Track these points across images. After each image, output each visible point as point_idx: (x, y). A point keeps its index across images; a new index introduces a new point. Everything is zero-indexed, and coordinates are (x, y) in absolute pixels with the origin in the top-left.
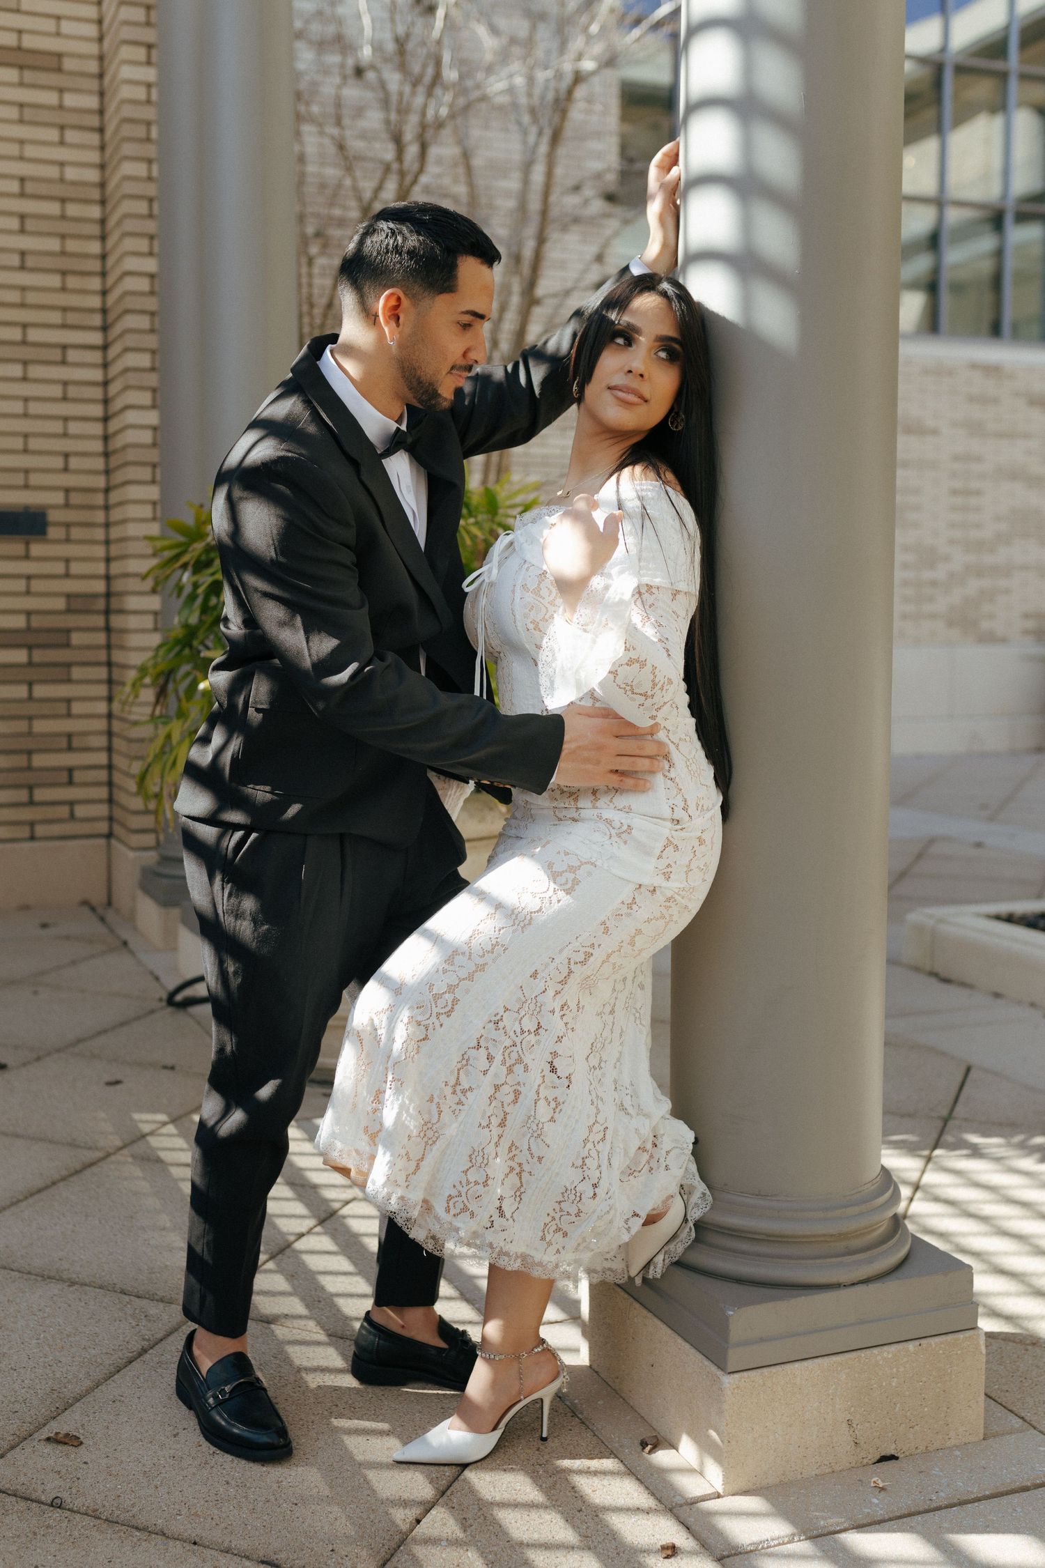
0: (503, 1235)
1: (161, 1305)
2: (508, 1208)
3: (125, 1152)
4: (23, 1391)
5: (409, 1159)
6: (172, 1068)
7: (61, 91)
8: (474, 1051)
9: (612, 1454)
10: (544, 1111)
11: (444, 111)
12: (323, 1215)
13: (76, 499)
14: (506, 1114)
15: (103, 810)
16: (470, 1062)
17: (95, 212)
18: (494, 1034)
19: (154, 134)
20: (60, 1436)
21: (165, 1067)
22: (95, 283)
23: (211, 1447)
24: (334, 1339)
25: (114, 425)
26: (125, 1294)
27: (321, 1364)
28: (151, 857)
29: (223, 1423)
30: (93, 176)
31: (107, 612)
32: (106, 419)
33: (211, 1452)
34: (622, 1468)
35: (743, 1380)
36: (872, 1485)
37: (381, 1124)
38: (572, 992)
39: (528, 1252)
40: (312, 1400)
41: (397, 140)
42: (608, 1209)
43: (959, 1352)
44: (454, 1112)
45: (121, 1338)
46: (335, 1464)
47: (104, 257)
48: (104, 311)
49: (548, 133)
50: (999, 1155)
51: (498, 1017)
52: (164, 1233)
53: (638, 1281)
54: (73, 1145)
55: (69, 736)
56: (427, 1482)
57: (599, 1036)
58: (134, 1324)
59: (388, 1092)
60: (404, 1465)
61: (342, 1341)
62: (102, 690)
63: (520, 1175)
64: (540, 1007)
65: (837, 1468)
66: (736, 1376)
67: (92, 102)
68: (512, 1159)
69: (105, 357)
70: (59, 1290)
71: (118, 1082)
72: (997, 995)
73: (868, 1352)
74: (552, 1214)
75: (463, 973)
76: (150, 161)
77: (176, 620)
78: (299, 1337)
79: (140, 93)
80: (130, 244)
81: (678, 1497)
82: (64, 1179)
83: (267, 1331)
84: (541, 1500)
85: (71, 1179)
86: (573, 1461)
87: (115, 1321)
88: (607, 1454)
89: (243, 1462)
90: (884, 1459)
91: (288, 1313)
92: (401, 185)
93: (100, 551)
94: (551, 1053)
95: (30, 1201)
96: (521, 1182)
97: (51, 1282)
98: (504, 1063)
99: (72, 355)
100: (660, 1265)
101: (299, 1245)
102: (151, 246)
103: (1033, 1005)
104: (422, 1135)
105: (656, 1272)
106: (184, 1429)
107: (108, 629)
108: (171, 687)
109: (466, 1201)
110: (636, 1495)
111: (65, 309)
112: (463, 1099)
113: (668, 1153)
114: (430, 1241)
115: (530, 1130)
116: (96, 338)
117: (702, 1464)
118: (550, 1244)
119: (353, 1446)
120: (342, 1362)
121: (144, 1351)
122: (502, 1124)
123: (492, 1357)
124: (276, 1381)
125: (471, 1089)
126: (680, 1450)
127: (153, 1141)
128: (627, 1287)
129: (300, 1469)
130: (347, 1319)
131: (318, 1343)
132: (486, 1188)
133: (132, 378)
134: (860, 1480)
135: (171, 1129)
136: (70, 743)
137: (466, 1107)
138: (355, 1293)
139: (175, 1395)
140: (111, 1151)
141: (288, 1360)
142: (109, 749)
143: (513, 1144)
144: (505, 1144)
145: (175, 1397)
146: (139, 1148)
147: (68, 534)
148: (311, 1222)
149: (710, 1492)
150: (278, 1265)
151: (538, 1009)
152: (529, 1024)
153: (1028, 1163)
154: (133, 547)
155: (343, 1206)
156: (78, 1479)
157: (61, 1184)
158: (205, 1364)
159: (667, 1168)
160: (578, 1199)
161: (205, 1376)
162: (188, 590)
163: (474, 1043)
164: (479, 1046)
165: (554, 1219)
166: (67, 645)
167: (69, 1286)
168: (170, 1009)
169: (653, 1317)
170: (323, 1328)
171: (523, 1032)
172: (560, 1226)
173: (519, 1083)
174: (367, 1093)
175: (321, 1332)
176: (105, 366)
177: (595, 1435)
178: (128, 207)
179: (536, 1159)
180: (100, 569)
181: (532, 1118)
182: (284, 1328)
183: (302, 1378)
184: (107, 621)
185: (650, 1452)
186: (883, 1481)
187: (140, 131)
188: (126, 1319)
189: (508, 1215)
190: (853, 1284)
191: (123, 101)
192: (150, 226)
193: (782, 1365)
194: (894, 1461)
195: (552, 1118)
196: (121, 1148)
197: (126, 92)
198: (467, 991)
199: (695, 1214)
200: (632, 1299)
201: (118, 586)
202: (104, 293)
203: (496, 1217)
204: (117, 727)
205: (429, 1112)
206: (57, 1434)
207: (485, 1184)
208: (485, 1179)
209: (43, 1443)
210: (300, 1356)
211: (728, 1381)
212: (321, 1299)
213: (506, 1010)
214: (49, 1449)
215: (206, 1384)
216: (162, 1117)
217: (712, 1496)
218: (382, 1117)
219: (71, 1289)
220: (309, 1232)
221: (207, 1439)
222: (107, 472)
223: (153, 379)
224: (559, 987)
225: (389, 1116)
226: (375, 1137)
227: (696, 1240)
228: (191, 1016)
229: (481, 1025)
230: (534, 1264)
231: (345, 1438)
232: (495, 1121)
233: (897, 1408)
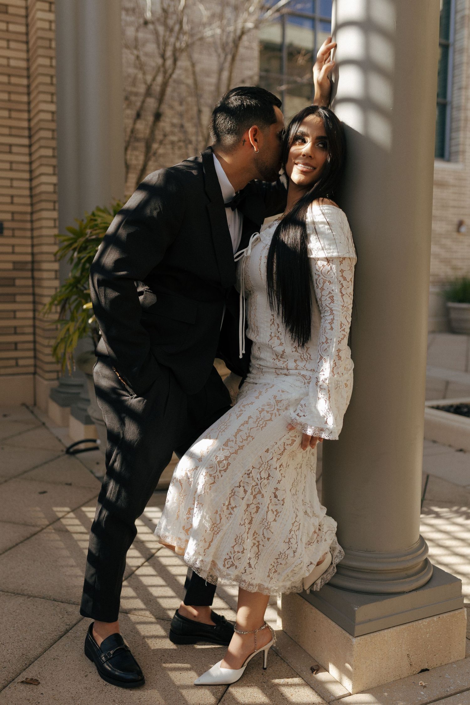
0: (250, 576)
1: (74, 606)
2: (253, 563)
3: (51, 527)
4: (8, 655)
5: (205, 542)
6: (70, 484)
7: (8, 23)
8: (238, 488)
9: (298, 675)
10: (271, 516)
11: (183, 45)
12: (148, 556)
13: (17, 217)
14: (252, 518)
15: (31, 362)
16: (235, 494)
17: (25, 82)
18: (247, 480)
19: (53, 45)
20: (28, 680)
21: (67, 484)
22: (25, 116)
23: (104, 681)
24: (159, 620)
25: (35, 183)
26: (56, 601)
27: (154, 634)
28: (56, 383)
29: (110, 669)
30: (23, 64)
31: (33, 270)
32: (31, 180)
33: (105, 684)
34: (304, 682)
35: (362, 640)
36: (420, 685)
37: (192, 525)
38: (284, 459)
39: (261, 583)
40: (152, 653)
41: (163, 56)
42: (300, 562)
43: (456, 619)
44: (227, 518)
45: (55, 625)
46: (166, 687)
47: (29, 103)
48: (29, 129)
49: (229, 57)
50: (447, 517)
51: (250, 472)
52: (72, 568)
53: (308, 592)
54: (25, 524)
55: (15, 328)
56: (212, 695)
57: (295, 479)
58: (61, 617)
59: (195, 510)
60: (200, 686)
61: (163, 621)
62: (31, 306)
63: (258, 546)
64: (270, 466)
65: (403, 677)
66: (359, 638)
67: (23, 29)
68: (255, 539)
69: (30, 151)
70: (23, 600)
71: (44, 492)
72: (434, 442)
73: (417, 622)
74: (273, 564)
75: (232, 450)
76: (51, 58)
77: (70, 275)
78: (142, 620)
79: (46, 25)
80: (42, 97)
81: (332, 697)
82: (22, 542)
83: (127, 618)
84: (267, 701)
85: (25, 542)
86: (280, 680)
87: (52, 615)
88: (295, 675)
89: (121, 689)
90: (423, 671)
91: (136, 608)
92: (164, 77)
93: (29, 242)
94: (275, 489)
95: (6, 554)
96: (259, 550)
97: (18, 597)
98: (252, 493)
99: (15, 149)
100: (319, 585)
101: (138, 572)
102: (52, 98)
103: (450, 446)
104: (212, 529)
105: (317, 588)
106: (90, 672)
107: (33, 278)
108: (67, 306)
109: (233, 561)
110: (311, 696)
111: (10, 127)
112: (232, 512)
113: (326, 533)
114: (210, 578)
115: (264, 526)
116: (26, 141)
117: (341, 679)
118: (272, 578)
119: (174, 677)
120: (164, 632)
121: (67, 631)
122: (250, 523)
123: (242, 633)
124: (133, 644)
125: (236, 507)
126: (330, 672)
127: (64, 521)
128: (303, 595)
129: (149, 691)
130: (165, 610)
131: (152, 623)
132: (243, 554)
133: (44, 161)
134: (414, 682)
135: (72, 515)
136: (15, 331)
137: (233, 516)
138: (167, 596)
139: (84, 654)
140: (44, 527)
141: (138, 633)
142: (34, 334)
143: (255, 532)
144: (252, 532)
145: (84, 655)
146: (57, 525)
147: (13, 233)
148: (142, 560)
149: (346, 693)
150: (129, 583)
151: (269, 467)
152: (264, 475)
153: (461, 520)
154: (45, 240)
155: (157, 551)
156: (39, 703)
157: (20, 545)
158: (100, 640)
159: (325, 540)
160: (286, 557)
161: (100, 646)
162: (75, 260)
163: (238, 485)
164: (240, 486)
165: (274, 566)
166: (14, 285)
167: (28, 598)
168: (67, 456)
169: (316, 609)
170: (153, 615)
171: (261, 478)
172: (276, 570)
173: (259, 503)
174: (184, 510)
175: (153, 617)
176: (30, 155)
177: (288, 665)
178: (41, 79)
179: (266, 539)
180: (29, 250)
181: (265, 520)
182: (135, 616)
183: (145, 642)
184: (33, 274)
185: (316, 674)
186: (424, 682)
187: (46, 43)
188: (57, 614)
189: (253, 566)
190: (410, 592)
191: (38, 29)
192: (52, 89)
193: (379, 632)
194: (427, 671)
195: (275, 519)
196: (48, 526)
197: (39, 24)
198: (234, 459)
199: (337, 561)
200: (304, 600)
201: (38, 258)
202: (29, 120)
203: (247, 568)
204: (38, 323)
205: (215, 518)
206: (27, 679)
207: (243, 552)
208: (242, 550)
209: (19, 684)
210: (144, 630)
211: (355, 641)
212: (151, 600)
213: (253, 468)
214: (22, 687)
215: (101, 650)
216: (67, 509)
217: (347, 695)
218: (192, 521)
219: (29, 599)
220: (142, 565)
221: (102, 677)
222: (32, 205)
223: (54, 161)
224: (279, 456)
225: (196, 522)
226: (188, 531)
227: (337, 573)
228: (78, 459)
229: (241, 476)
230: (264, 588)
231: (169, 673)
232: (247, 522)
233: (429, 648)
